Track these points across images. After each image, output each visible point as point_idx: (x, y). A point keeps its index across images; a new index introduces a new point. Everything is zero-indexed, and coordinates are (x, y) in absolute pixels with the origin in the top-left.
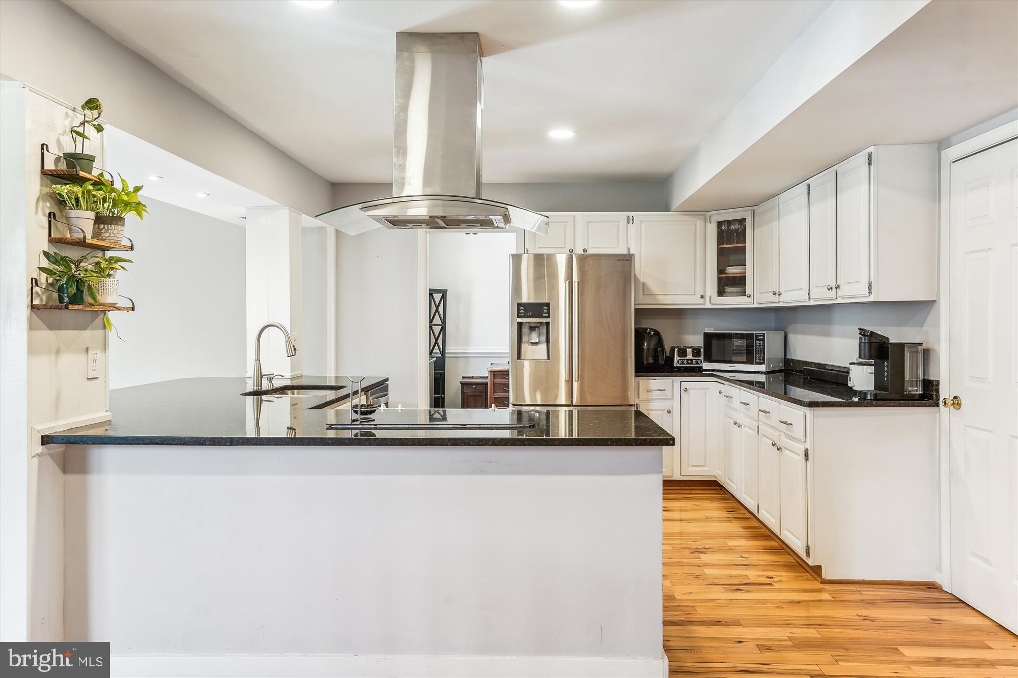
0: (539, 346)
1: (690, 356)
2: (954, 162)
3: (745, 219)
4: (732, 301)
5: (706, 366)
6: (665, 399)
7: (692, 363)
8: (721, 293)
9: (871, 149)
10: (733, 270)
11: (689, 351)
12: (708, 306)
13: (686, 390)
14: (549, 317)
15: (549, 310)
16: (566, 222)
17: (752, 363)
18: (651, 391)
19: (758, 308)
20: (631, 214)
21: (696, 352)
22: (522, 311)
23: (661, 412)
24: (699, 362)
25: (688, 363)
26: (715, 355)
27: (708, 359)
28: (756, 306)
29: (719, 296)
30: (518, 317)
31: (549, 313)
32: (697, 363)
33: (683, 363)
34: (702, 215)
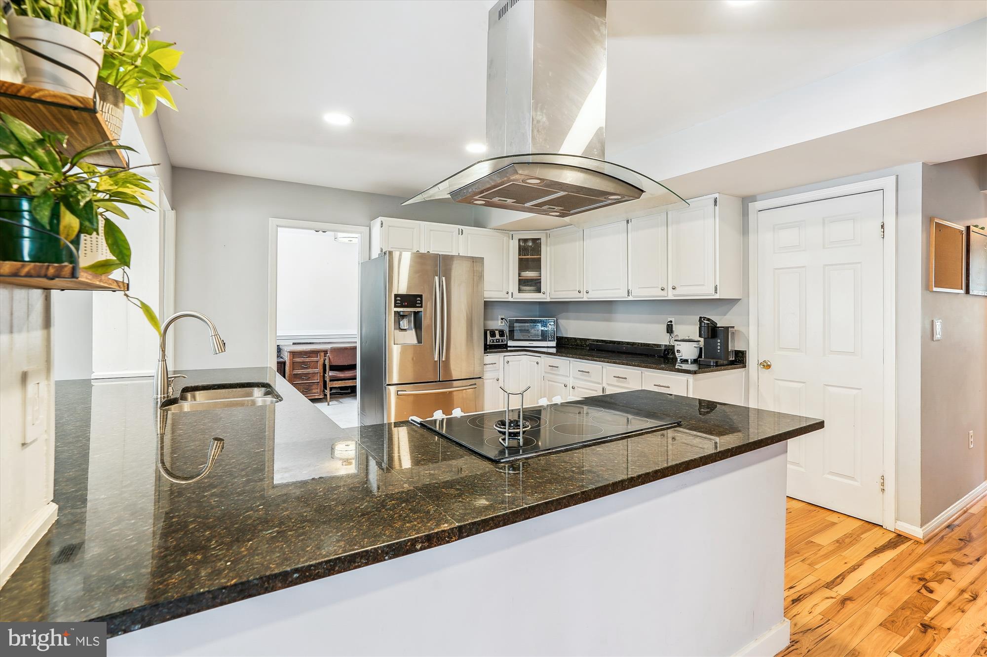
0: (408, 332)
1: (498, 337)
2: (759, 211)
3: (539, 239)
4: (530, 296)
5: (510, 343)
6: (495, 370)
7: (499, 342)
8: (520, 291)
9: (717, 195)
10: (529, 274)
11: (497, 333)
12: (511, 299)
13: (508, 362)
14: (421, 307)
15: (421, 301)
16: (413, 229)
17: (546, 341)
18: (487, 364)
19: (550, 302)
20: (461, 227)
21: (502, 333)
22: (398, 302)
23: (491, 380)
24: (504, 341)
25: (497, 342)
26: (517, 335)
27: (512, 338)
28: (548, 300)
29: (519, 293)
30: (395, 307)
31: (421, 303)
32: (502, 342)
33: (493, 342)
34: (507, 233)
